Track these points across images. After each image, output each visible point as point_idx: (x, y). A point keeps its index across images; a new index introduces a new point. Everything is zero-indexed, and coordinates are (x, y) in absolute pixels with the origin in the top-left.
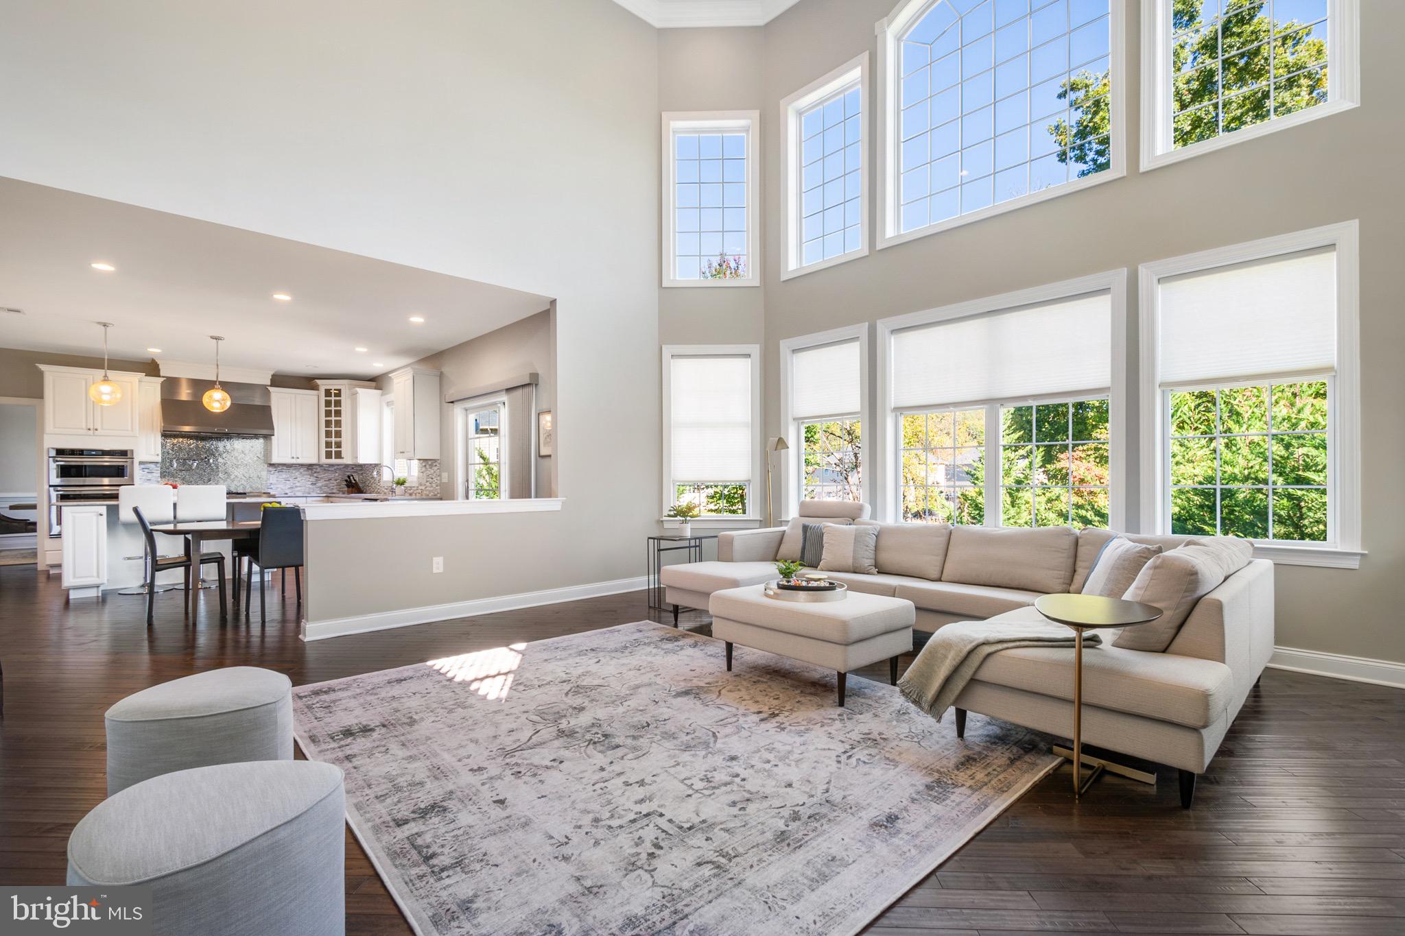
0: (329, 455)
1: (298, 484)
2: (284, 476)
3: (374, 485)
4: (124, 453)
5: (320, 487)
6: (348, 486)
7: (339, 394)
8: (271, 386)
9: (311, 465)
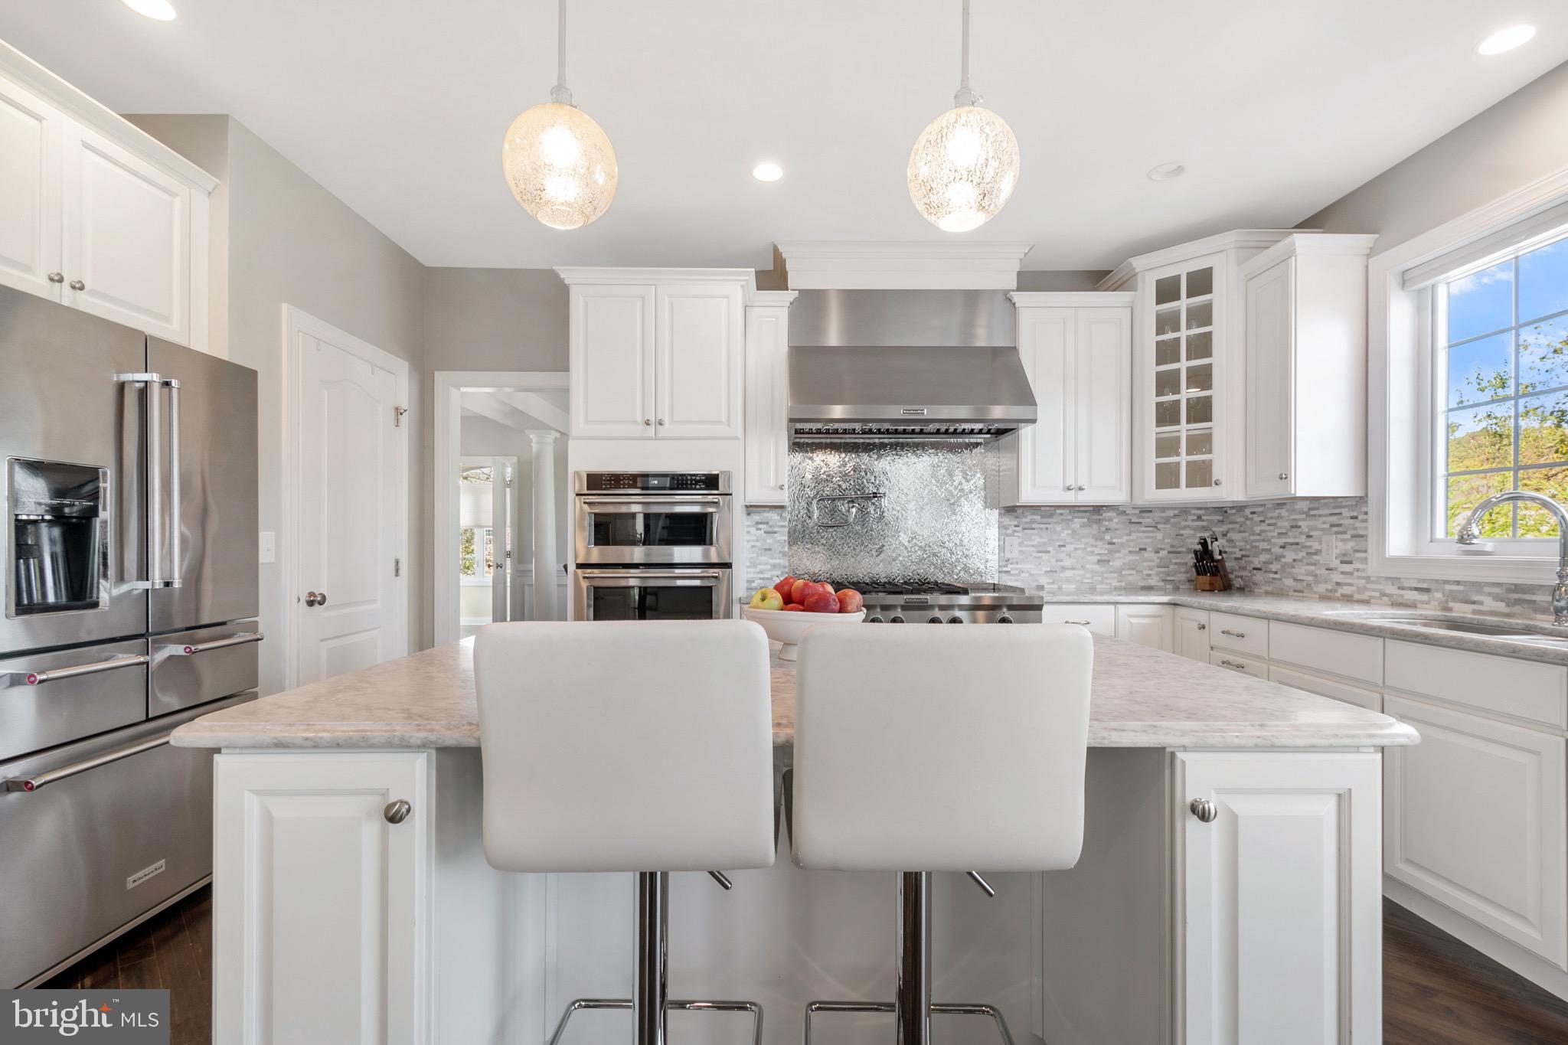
0: (1166, 477)
1: (1067, 563)
2: (1037, 540)
3: (1300, 571)
4: (711, 482)
5: (1119, 571)
6: (1200, 570)
7: (1201, 282)
8: (1018, 290)
9: (1098, 509)
